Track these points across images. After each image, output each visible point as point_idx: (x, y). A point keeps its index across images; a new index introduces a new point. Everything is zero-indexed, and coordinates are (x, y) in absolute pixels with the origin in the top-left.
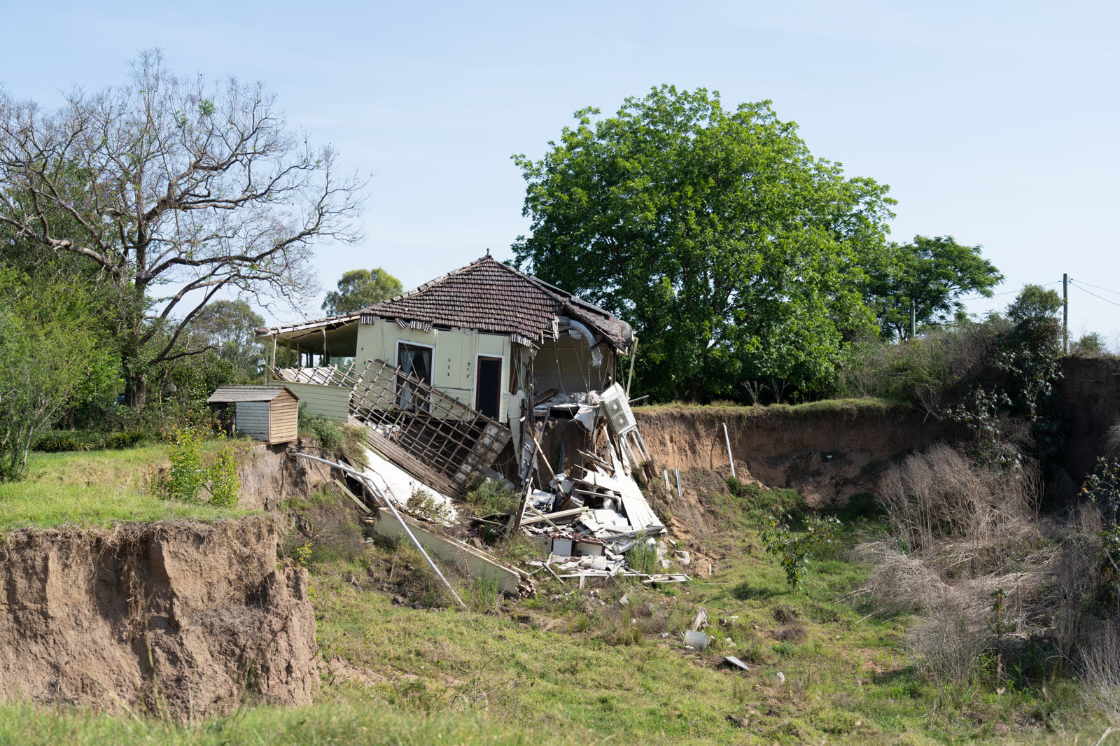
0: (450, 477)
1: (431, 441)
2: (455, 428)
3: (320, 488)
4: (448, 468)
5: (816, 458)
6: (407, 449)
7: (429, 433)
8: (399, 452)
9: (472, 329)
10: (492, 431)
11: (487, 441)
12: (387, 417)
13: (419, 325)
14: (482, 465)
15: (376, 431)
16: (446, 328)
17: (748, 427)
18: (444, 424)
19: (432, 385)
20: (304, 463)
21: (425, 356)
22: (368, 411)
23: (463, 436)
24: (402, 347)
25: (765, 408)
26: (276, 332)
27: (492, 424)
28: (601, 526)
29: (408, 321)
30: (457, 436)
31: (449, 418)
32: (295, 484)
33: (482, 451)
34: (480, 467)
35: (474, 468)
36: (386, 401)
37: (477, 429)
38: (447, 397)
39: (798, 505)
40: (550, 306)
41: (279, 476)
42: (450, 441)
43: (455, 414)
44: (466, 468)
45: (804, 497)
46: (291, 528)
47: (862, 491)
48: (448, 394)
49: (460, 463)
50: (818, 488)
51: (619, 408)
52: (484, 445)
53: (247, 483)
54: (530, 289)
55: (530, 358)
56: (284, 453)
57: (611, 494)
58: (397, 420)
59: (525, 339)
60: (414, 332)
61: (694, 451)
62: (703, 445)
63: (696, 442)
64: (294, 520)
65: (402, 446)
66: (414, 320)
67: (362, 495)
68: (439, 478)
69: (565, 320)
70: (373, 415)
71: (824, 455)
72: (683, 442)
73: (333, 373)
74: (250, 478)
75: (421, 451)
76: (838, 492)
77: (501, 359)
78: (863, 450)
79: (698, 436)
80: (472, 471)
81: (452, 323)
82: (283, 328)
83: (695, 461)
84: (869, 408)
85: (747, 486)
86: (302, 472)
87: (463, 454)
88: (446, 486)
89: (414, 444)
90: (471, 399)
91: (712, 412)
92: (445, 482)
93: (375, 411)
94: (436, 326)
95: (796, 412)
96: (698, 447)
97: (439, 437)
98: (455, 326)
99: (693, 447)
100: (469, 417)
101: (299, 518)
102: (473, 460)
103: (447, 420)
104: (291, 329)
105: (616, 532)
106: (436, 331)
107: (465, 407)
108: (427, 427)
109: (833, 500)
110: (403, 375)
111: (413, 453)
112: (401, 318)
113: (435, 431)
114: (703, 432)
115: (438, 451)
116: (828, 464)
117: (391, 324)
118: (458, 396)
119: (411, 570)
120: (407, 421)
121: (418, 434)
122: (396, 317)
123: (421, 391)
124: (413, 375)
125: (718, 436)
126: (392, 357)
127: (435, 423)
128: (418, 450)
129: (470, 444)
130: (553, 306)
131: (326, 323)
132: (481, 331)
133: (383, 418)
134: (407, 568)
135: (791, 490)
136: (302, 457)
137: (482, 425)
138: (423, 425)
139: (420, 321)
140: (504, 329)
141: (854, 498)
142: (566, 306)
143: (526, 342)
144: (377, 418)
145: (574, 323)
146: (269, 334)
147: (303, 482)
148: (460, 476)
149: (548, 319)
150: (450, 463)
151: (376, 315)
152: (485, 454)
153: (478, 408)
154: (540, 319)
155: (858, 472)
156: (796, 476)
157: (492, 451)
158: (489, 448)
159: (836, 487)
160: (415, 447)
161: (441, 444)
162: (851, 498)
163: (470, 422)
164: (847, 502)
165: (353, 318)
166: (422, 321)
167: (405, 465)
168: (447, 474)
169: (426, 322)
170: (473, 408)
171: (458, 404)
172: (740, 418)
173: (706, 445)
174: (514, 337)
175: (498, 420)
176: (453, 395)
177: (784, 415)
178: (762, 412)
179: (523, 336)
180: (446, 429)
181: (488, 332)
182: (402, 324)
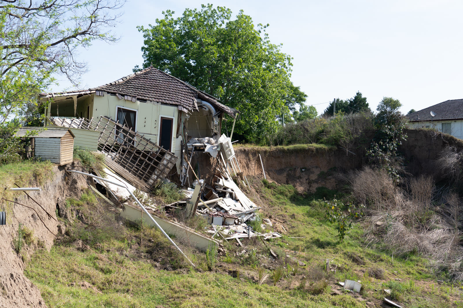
0: (146, 181)
1: (137, 162)
2: (149, 155)
3: (85, 192)
4: (145, 177)
5: (298, 170)
6: (124, 167)
7: (135, 158)
8: (120, 169)
9: (158, 102)
10: (167, 157)
11: (165, 162)
12: (113, 149)
13: (129, 98)
14: (162, 175)
15: (108, 157)
16: (144, 101)
17: (269, 156)
18: (143, 153)
19: (136, 131)
20: (75, 176)
21: (132, 116)
22: (103, 145)
23: (153, 159)
24: (119, 110)
25: (275, 147)
26: (51, 96)
27: (168, 153)
28: (230, 207)
29: (123, 95)
30: (150, 159)
31: (146, 150)
32: (70, 189)
33: (162, 167)
34: (161, 176)
35: (158, 177)
36: (112, 140)
37: (160, 156)
38: (144, 139)
39: (295, 192)
40: (191, 93)
41: (62, 185)
42: (146, 163)
43: (149, 148)
44: (154, 177)
45: (296, 189)
46: (74, 218)
47: (320, 186)
48: (145, 137)
49: (151, 174)
50: (301, 184)
51: (229, 147)
52: (163, 165)
53: (48, 191)
54: (179, 84)
55: (186, 119)
56: (64, 171)
57: (230, 190)
58: (119, 151)
59: (185, 109)
60: (127, 102)
61: (248, 167)
62: (251, 164)
63: (249, 163)
64: (75, 213)
65: (121, 165)
66: (126, 95)
67: (106, 194)
68: (141, 182)
69: (199, 101)
70: (106, 147)
71: (301, 169)
72: (244, 163)
73: (82, 123)
74: (50, 188)
75: (132, 168)
76: (310, 186)
77: (173, 119)
78: (317, 167)
79: (249, 160)
80: (157, 178)
81: (147, 98)
82: (55, 94)
83: (249, 171)
84: (320, 149)
85: (271, 183)
86: (75, 182)
87: (153, 169)
88: (144, 186)
89: (128, 164)
90: (156, 140)
91: (256, 149)
92: (143, 184)
93: (107, 145)
94: (138, 99)
95: (288, 149)
96: (250, 165)
97: (140, 160)
98: (149, 100)
99: (247, 165)
100: (155, 150)
101: (78, 212)
102: (157, 172)
103: (145, 151)
104: (60, 95)
105: (238, 211)
106: (138, 102)
107: (154, 144)
108: (134, 155)
109: (308, 190)
110: (120, 125)
111: (127, 169)
112: (119, 94)
113: (138, 157)
114: (251, 158)
115: (140, 168)
116: (303, 173)
117: (113, 97)
118: (150, 138)
119: (153, 242)
120: (124, 151)
121: (130, 158)
122: (116, 93)
123: (130, 135)
124: (126, 126)
125: (257, 160)
126: (114, 115)
127: (139, 152)
128: (130, 167)
129: (156, 164)
130: (193, 93)
131: (78, 93)
132: (163, 103)
133: (111, 149)
134: (150, 241)
135: (290, 185)
136: (74, 172)
137: (163, 154)
138: (132, 153)
139: (130, 96)
140: (174, 103)
141: (318, 189)
142: (199, 94)
143: (185, 111)
144: (107, 149)
145: (204, 103)
146: (47, 97)
147: (75, 188)
148: (151, 181)
149: (192, 99)
150: (146, 175)
151: (105, 91)
152: (164, 169)
153: (161, 144)
154: (189, 99)
155: (316, 177)
156: (291, 179)
157: (168, 168)
158: (166, 166)
159: (309, 184)
160: (128, 166)
161: (142, 164)
162: (317, 189)
163: (157, 152)
164: (315, 191)
165: (92, 92)
166: (131, 96)
167: (123, 176)
168: (144, 180)
169: (133, 96)
170: (158, 144)
171: (151, 142)
172: (265, 152)
173: (253, 165)
174: (180, 108)
175: (170, 151)
176: (147, 137)
177: (283, 151)
178: (274, 149)
179: (184, 107)
180: (144, 156)
181: (166, 104)
182: (120, 97)
